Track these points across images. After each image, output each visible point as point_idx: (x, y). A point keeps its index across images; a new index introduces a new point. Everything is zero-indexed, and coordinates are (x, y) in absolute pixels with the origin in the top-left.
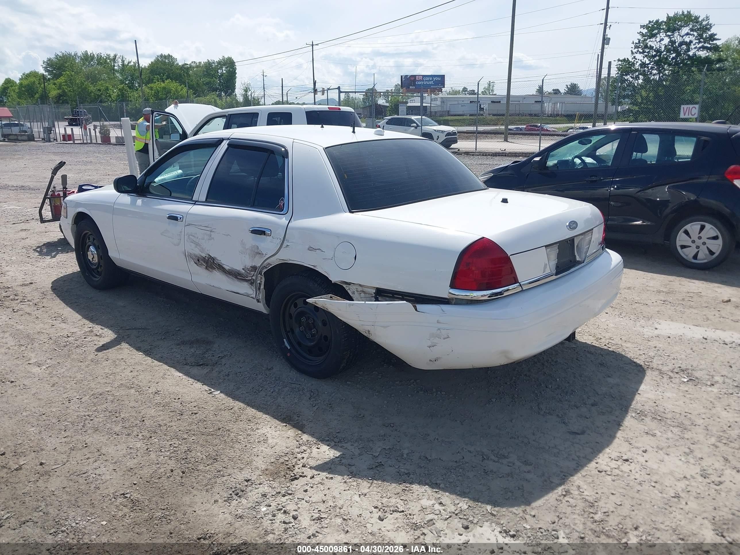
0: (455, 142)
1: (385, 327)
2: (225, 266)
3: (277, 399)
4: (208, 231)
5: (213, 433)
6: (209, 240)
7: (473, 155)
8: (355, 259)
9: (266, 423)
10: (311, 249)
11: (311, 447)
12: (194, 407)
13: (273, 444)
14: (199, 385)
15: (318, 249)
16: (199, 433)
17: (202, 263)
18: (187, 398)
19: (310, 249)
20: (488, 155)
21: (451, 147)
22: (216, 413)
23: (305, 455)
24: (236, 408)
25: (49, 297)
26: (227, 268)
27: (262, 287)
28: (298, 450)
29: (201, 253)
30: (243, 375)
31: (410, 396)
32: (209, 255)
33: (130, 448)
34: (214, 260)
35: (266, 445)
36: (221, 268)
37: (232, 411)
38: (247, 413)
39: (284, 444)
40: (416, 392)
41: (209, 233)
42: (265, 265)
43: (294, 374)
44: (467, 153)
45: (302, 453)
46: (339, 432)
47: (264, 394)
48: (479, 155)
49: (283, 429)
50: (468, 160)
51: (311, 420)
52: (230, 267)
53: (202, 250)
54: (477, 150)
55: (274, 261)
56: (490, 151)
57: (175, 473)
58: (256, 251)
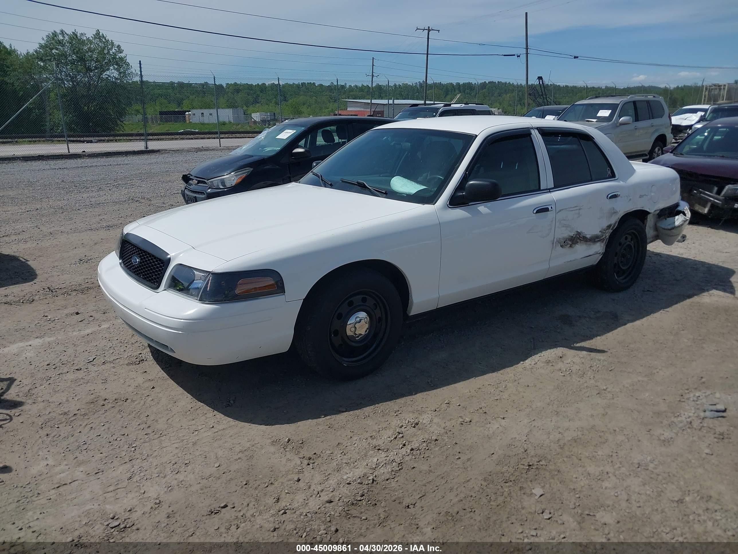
4: (578, 210)
6: (578, 218)
10: (641, 196)
15: (644, 195)
17: (567, 243)
26: (588, 236)
29: (570, 233)
32: (577, 232)
36: (584, 239)
53: (572, 230)
58: (613, 212)
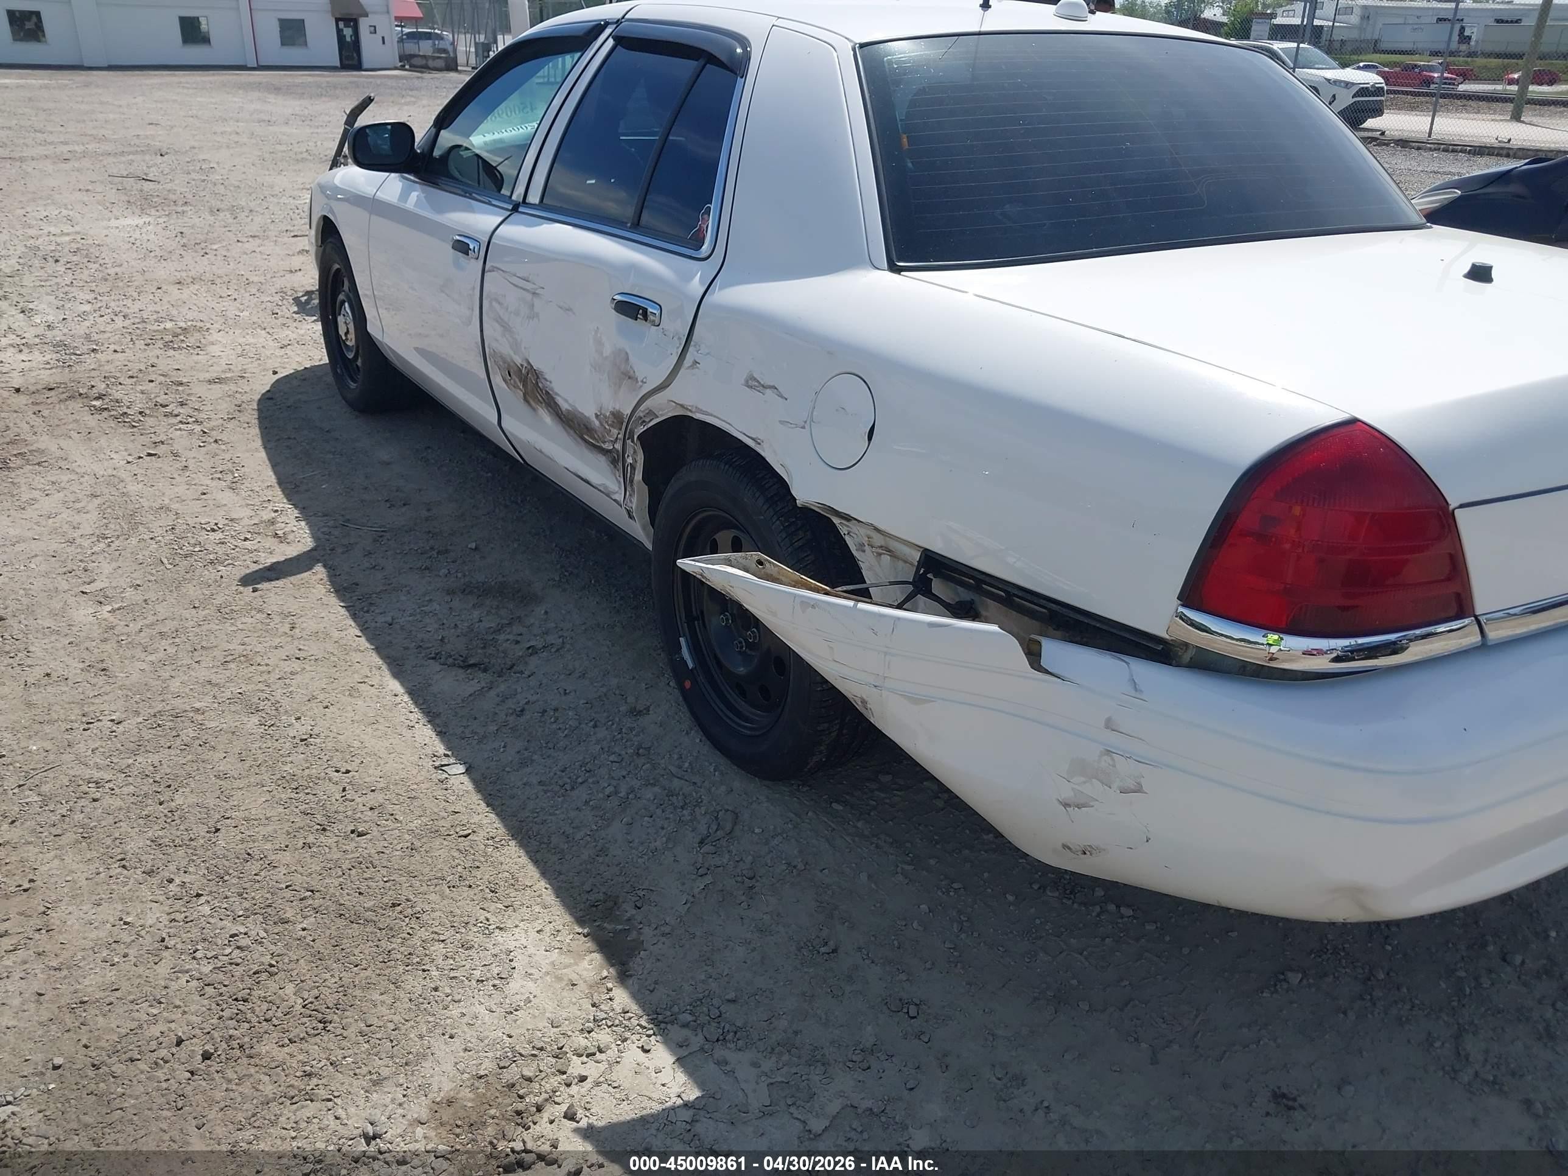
0: (1378, 112)
1: (916, 701)
2: (559, 401)
3: (608, 826)
4: (528, 291)
5: (369, 915)
6: (529, 317)
7: (1419, 148)
8: (870, 438)
9: (537, 909)
10: (753, 383)
11: (625, 1040)
12: (371, 809)
13: (519, 1000)
14: (426, 734)
15: (770, 387)
16: (334, 907)
17: (515, 382)
18: (370, 775)
19: (751, 382)
20: (1461, 151)
21: (1365, 125)
22: (418, 844)
23: (592, 1070)
24: (479, 837)
25: (244, 418)
26: (564, 406)
27: (638, 476)
28: (581, 1041)
29: (512, 354)
30: (561, 720)
31: (1010, 898)
32: (529, 363)
33: (126, 923)
34: (538, 377)
35: (497, 996)
36: (550, 402)
37: (464, 843)
38: (502, 859)
39: (550, 1007)
40: (1036, 887)
41: (529, 296)
42: (642, 415)
43: (694, 743)
44: (1404, 143)
45: (588, 1056)
46: (733, 1001)
47: (585, 797)
48: (1435, 150)
49: (574, 944)
50: (1401, 161)
51: (667, 929)
52: (570, 405)
53: (516, 346)
54: (1433, 136)
55: (663, 407)
56: (1467, 140)
57: (182, 1053)
58: (623, 368)
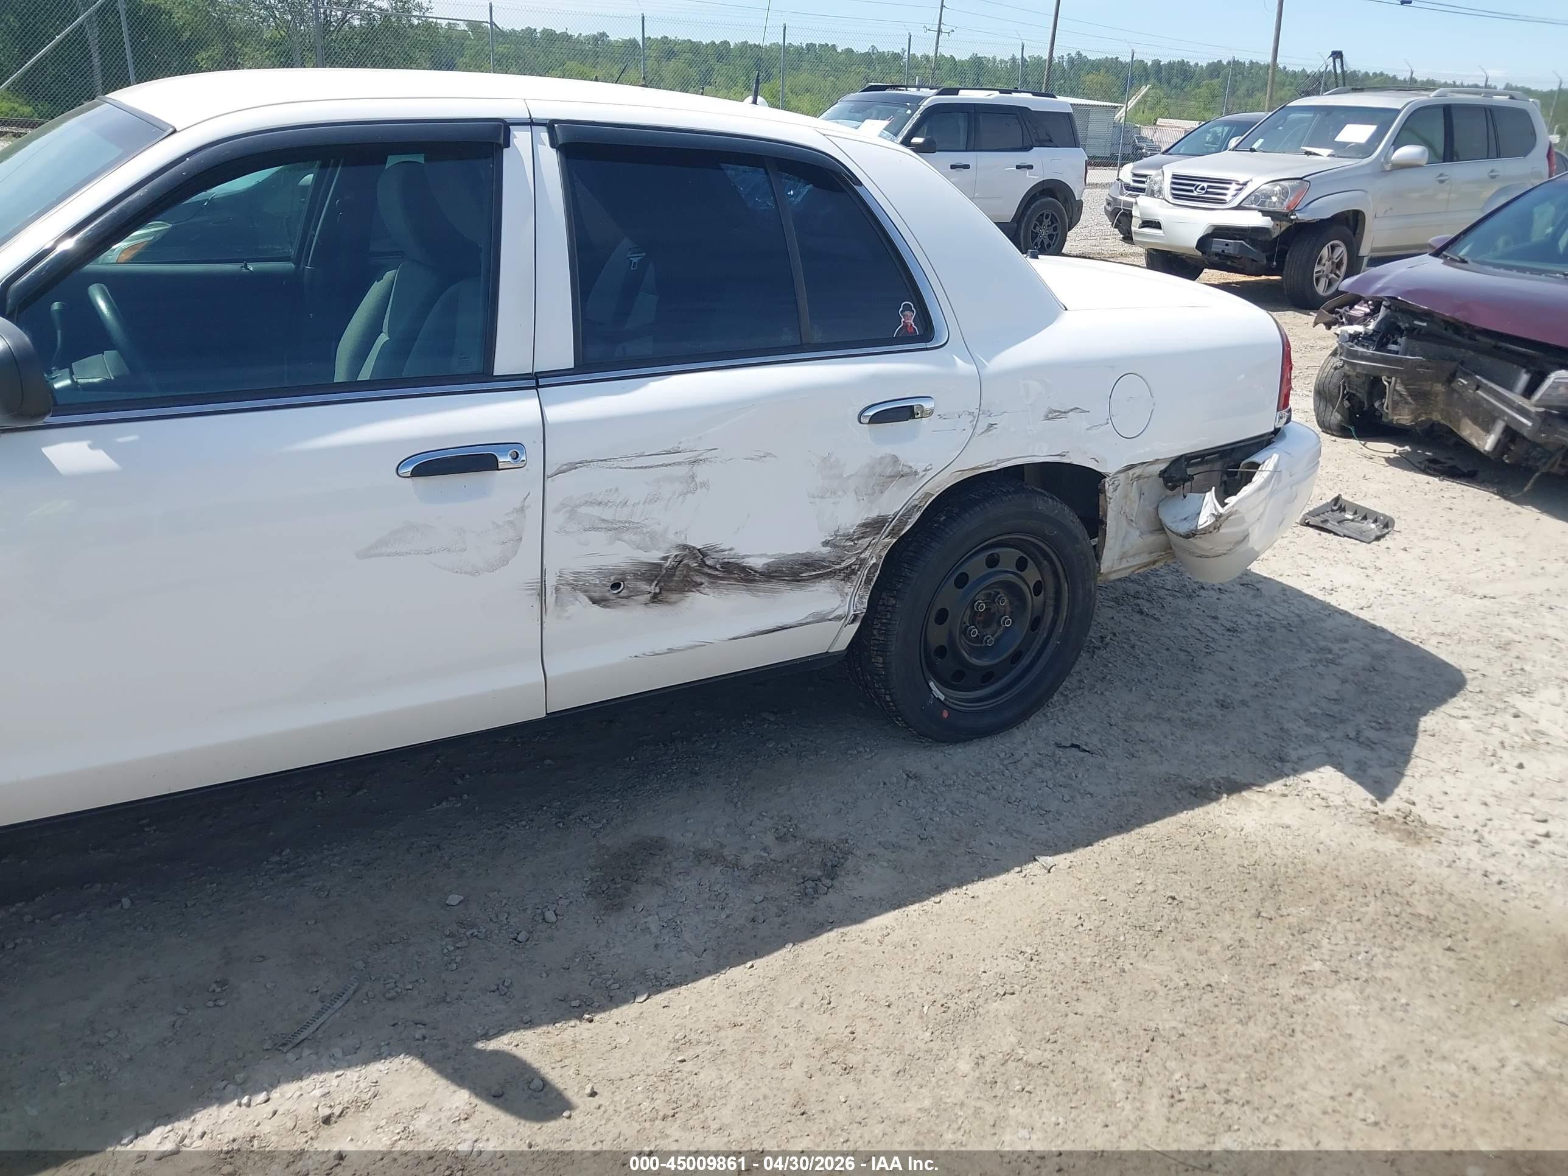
2: (751, 562)
4: (679, 464)
6: (684, 494)
10: (1053, 415)
15: (1072, 410)
17: (633, 590)
19: (1050, 416)
26: (757, 563)
29: (637, 554)
34: (705, 555)
41: (683, 469)
53: (650, 541)
55: (943, 482)
58: (889, 471)
